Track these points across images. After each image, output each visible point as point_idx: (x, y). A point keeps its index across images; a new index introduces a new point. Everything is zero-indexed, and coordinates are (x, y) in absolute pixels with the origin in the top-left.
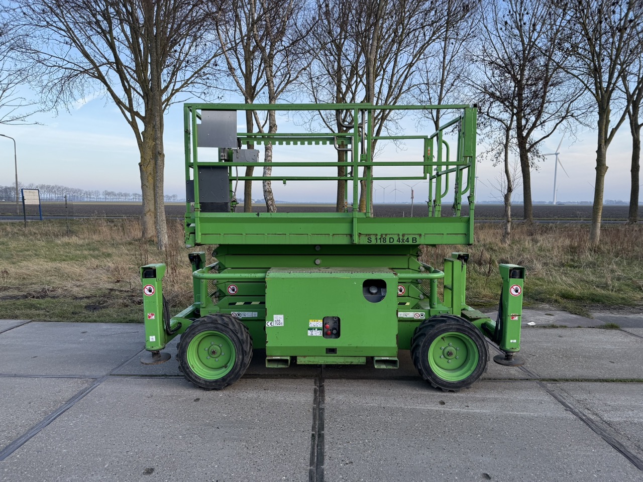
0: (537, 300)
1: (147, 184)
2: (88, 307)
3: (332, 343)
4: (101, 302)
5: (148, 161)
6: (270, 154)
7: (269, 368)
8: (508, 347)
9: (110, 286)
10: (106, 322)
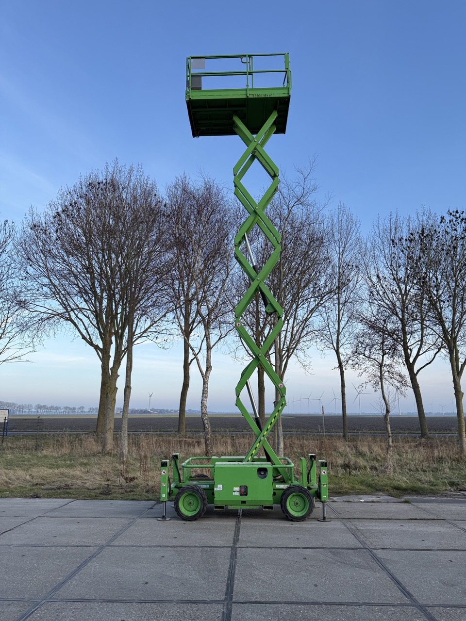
1: (110, 407)
3: (244, 498)
5: (114, 389)
6: (206, 387)
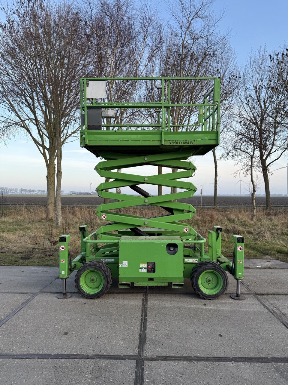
0: (264, 254)
1: (50, 187)
2: (22, 258)
3: (151, 275)
4: (29, 255)
5: (52, 174)
7: (120, 288)
8: (238, 277)
9: (32, 246)
10: (33, 266)
